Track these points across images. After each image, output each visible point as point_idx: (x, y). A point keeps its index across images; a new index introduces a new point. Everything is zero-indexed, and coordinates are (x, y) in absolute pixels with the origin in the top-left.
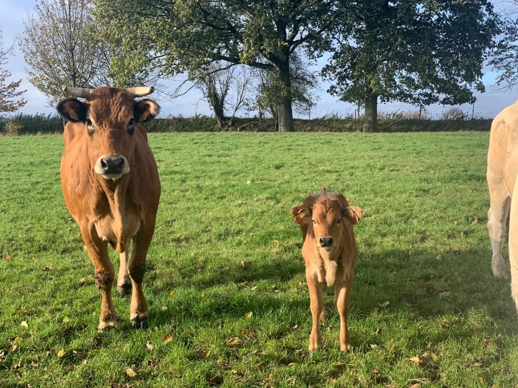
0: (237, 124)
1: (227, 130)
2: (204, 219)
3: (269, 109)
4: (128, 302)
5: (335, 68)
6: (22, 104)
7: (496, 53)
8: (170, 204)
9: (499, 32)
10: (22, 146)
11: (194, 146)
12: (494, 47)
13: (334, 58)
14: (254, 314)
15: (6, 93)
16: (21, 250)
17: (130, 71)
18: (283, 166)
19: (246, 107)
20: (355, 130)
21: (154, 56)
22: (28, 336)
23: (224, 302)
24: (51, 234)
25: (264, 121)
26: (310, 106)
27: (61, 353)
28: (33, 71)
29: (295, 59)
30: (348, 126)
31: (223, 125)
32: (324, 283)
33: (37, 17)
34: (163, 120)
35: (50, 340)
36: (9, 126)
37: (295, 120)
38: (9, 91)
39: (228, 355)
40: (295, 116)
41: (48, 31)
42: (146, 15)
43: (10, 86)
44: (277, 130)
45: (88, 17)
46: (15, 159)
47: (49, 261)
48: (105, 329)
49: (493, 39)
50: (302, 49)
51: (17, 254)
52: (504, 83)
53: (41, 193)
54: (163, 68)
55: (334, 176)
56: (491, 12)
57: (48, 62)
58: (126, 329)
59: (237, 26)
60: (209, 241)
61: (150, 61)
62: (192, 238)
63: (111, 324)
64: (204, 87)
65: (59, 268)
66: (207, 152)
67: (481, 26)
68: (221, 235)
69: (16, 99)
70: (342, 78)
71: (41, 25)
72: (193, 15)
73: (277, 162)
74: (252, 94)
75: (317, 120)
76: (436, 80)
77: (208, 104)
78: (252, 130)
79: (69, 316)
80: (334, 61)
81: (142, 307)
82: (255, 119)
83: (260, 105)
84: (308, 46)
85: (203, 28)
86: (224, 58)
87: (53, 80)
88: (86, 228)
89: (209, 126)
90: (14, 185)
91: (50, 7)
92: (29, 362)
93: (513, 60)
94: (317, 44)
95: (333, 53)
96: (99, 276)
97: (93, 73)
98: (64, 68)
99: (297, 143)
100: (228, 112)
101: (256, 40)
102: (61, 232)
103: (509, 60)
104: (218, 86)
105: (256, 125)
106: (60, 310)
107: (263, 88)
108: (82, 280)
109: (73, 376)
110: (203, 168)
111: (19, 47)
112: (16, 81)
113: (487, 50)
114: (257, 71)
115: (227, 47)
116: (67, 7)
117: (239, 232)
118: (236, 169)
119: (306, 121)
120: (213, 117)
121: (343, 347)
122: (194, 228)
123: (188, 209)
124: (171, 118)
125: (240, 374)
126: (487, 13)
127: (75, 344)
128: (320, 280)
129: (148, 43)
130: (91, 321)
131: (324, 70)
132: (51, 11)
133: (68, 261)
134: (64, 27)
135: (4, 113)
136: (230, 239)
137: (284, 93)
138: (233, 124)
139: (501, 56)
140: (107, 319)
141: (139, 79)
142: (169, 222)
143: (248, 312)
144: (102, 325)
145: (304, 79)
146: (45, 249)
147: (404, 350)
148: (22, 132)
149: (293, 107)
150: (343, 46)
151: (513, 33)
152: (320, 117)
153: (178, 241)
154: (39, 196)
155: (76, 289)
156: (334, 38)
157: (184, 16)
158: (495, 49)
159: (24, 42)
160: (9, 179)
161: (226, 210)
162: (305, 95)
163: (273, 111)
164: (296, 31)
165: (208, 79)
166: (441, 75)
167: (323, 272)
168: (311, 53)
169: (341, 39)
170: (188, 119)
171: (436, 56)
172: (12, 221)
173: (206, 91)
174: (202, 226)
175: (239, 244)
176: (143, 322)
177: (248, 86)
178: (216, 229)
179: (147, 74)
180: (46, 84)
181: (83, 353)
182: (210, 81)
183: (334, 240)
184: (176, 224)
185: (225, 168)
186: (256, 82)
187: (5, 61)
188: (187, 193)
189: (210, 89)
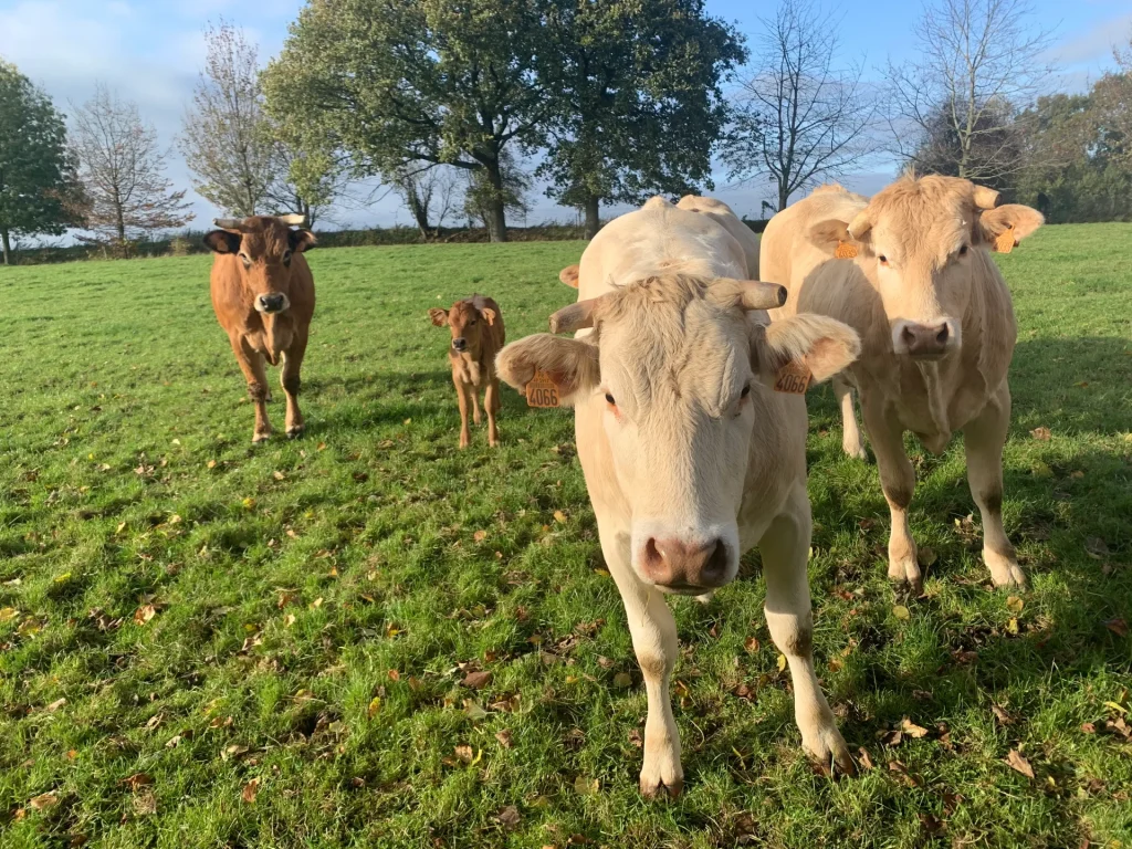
0: (444, 234)
1: (433, 242)
2: (383, 336)
3: (479, 216)
4: (284, 417)
5: (551, 166)
6: (190, 219)
7: (726, 146)
8: (350, 322)
9: (728, 121)
10: (190, 267)
11: (389, 261)
12: (723, 138)
13: (550, 155)
14: (412, 420)
15: (168, 206)
16: (180, 375)
17: (314, 174)
18: (482, 279)
19: (453, 215)
20: (577, 238)
21: (341, 157)
22: (179, 451)
23: (387, 412)
24: (213, 358)
25: (475, 230)
26: (525, 210)
27: (211, 464)
28: (198, 178)
29: (505, 156)
30: (569, 233)
31: (428, 237)
32: (471, 383)
33: (197, 112)
34: (358, 232)
35: (202, 453)
36: (176, 245)
37: (510, 228)
38: (172, 202)
39: (379, 456)
40: (509, 223)
41: (213, 129)
42: (328, 108)
43: (172, 197)
44: (489, 241)
45: (260, 112)
46: (180, 282)
47: (209, 384)
48: (258, 441)
49: (721, 129)
50: (514, 145)
51: (176, 380)
52: (735, 179)
53: (207, 317)
54: (352, 171)
55: (533, 288)
56: (719, 99)
57: (216, 168)
58: (281, 440)
59: (435, 119)
60: (385, 357)
61: (336, 163)
62: (367, 355)
63: (266, 436)
64: (404, 192)
65: (219, 390)
66: (401, 267)
67: (709, 115)
68: (398, 351)
69: (182, 213)
70: (560, 179)
71: (203, 121)
72: (383, 105)
73: (476, 275)
74: (459, 199)
75: (533, 228)
76: (660, 177)
77: (410, 212)
78: (460, 241)
79: (224, 432)
80: (550, 158)
81: (298, 418)
82: (465, 228)
83: (469, 212)
84: (520, 141)
85: (396, 121)
86: (424, 157)
87: (222, 187)
88: (235, 340)
89: (412, 238)
90: (176, 309)
91: (213, 100)
92: (179, 474)
93: (744, 153)
94: (531, 138)
95: (548, 150)
96: (252, 388)
97: (271, 178)
98: (236, 173)
99: (506, 254)
100: (433, 221)
101: (457, 134)
102: (224, 355)
103: (740, 153)
104: (419, 191)
105: (465, 236)
106: (215, 427)
107: (471, 191)
108: (242, 399)
109: (221, 483)
110: (394, 284)
111: (179, 150)
112: (180, 190)
113: (716, 142)
114: (463, 171)
115: (426, 144)
116: (233, 99)
117: (417, 348)
118: (429, 284)
119: (522, 230)
120: (417, 227)
121: (492, 443)
122: (371, 344)
123: (368, 326)
124: (367, 229)
125: (387, 471)
126: (716, 100)
127: (226, 456)
128: (465, 379)
129: (333, 141)
130: (245, 435)
131: (539, 169)
132: (214, 104)
133: (230, 382)
134: (232, 124)
135: (168, 229)
136: (407, 354)
137: (493, 196)
138: (439, 236)
139: (731, 149)
140: (261, 431)
141: (326, 184)
142: (343, 341)
143: (406, 418)
144: (256, 437)
145: (517, 180)
146: (207, 373)
147: (547, 442)
148: (192, 250)
149: (507, 213)
150: (559, 140)
151: (743, 122)
152: (538, 224)
153: (352, 359)
154: (203, 320)
155: (235, 408)
156: (549, 131)
157: (372, 108)
158: (725, 141)
159: (184, 143)
160: (171, 303)
161: (408, 325)
162: (519, 200)
163: (484, 219)
164: (504, 125)
165: (406, 182)
166: (666, 171)
167: (468, 373)
168: (524, 149)
169: (557, 132)
170: (387, 230)
171: (661, 150)
172: (172, 346)
173: (406, 196)
174: (379, 343)
175: (416, 358)
176: (298, 434)
177: (454, 189)
178: (394, 344)
179: (333, 178)
180: (215, 193)
181: (233, 463)
182: (410, 185)
183: (467, 341)
184: (351, 343)
185: (418, 283)
186: (464, 185)
187: (163, 166)
188: (370, 311)
189: (410, 194)
